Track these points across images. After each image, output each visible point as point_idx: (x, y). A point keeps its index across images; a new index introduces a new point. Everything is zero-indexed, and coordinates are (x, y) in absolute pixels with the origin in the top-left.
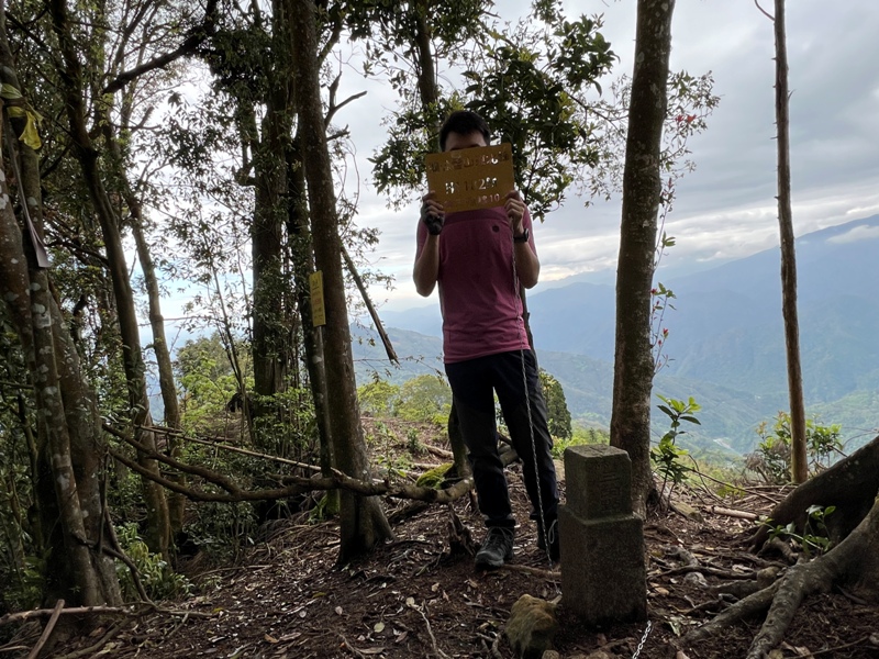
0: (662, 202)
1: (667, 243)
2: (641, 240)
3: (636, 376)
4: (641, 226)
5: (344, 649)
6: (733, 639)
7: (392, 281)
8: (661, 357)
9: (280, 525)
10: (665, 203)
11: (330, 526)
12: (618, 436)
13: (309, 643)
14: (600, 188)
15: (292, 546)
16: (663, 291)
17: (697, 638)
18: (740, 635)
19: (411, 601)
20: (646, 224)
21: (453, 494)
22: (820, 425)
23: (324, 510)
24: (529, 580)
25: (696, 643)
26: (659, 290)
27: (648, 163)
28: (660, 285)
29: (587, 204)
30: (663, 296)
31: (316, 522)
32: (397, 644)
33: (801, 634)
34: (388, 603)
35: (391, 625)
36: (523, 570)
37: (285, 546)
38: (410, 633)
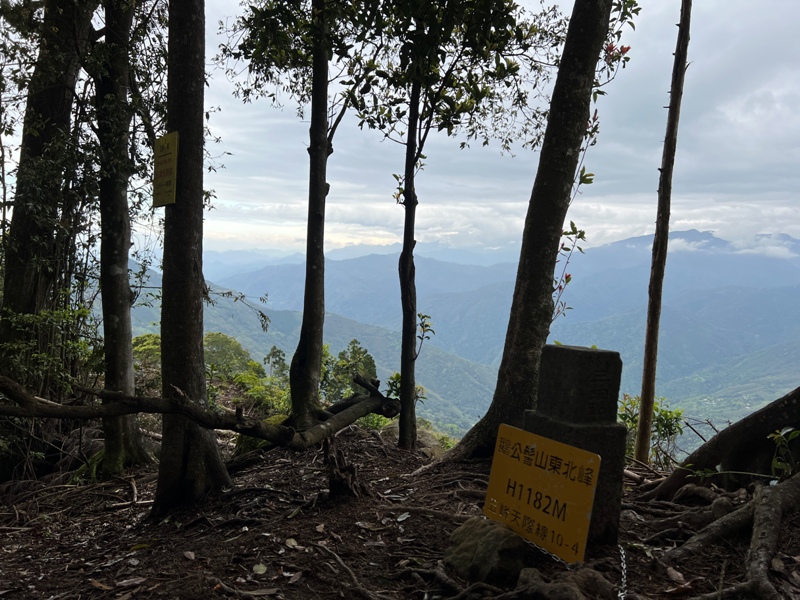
0: (586, 134)
1: (584, 180)
2: (562, 170)
3: (535, 320)
4: (564, 154)
5: (221, 591)
6: (717, 556)
7: (212, 198)
8: (559, 303)
9: (26, 487)
10: (588, 136)
11: (106, 488)
12: (507, 383)
13: (163, 587)
14: (478, 131)
15: (51, 510)
16: (574, 231)
17: (681, 556)
18: (723, 553)
19: (292, 543)
20: (569, 153)
21: (308, 439)
22: (665, 408)
23: (99, 468)
24: (433, 523)
25: (681, 560)
26: (570, 230)
27: (582, 85)
28: (572, 225)
29: (463, 145)
30: (573, 237)
31: (86, 483)
32: (292, 585)
33: (790, 546)
34: (261, 545)
35: (274, 566)
36: (425, 512)
37: (41, 511)
38: (305, 574)
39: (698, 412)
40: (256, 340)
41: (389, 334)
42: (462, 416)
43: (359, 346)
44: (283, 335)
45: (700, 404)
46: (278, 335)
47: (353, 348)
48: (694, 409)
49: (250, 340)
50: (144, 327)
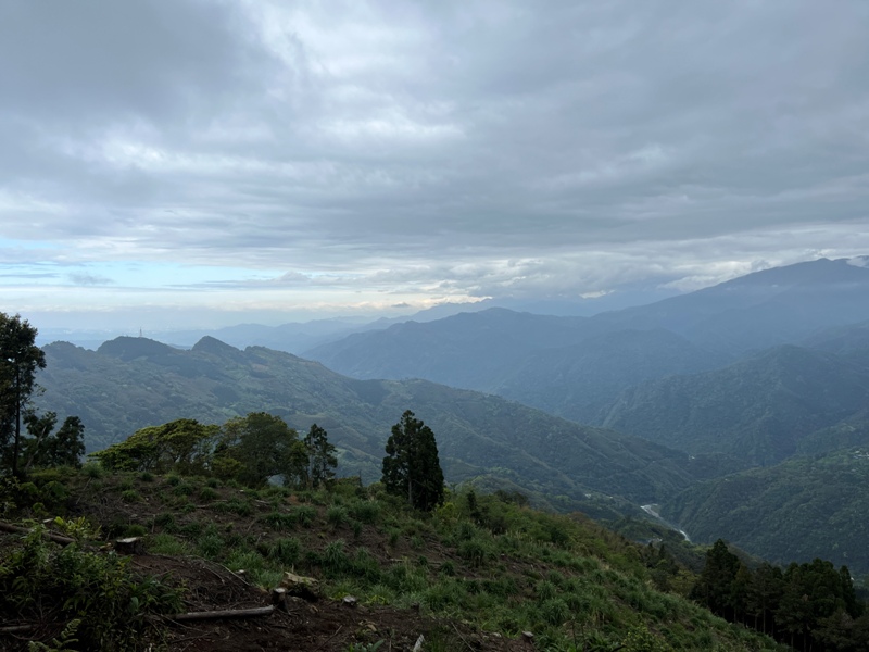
39: (849, 468)
40: (343, 413)
41: (484, 398)
42: (574, 486)
43: (413, 418)
44: (371, 406)
45: (851, 457)
46: (366, 406)
47: (407, 420)
48: (845, 463)
49: (338, 414)
50: (227, 407)
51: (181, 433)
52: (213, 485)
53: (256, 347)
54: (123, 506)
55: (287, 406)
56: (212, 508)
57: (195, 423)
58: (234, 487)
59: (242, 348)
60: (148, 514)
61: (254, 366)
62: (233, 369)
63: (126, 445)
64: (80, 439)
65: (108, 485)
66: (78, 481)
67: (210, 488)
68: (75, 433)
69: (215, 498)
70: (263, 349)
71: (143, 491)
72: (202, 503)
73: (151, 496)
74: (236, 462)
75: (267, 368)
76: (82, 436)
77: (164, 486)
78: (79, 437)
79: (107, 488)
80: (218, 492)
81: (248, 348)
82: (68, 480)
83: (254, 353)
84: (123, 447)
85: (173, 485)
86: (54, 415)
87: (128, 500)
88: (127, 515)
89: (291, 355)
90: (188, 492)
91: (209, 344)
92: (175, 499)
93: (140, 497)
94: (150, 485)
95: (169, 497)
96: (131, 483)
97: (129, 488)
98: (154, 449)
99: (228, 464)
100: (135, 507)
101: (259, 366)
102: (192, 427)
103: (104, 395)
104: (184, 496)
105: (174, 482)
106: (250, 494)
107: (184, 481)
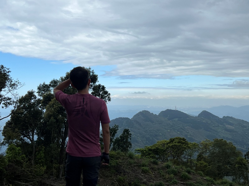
51: (176, 144)
52: (189, 172)
53: (228, 117)
54: (140, 174)
55: (244, 147)
56: (187, 184)
57: (184, 139)
58: (201, 175)
59: (221, 117)
60: (152, 180)
61: (227, 126)
62: (217, 127)
63: (152, 147)
64: (129, 140)
65: (136, 163)
66: (123, 159)
67: (186, 173)
68: (127, 137)
69: (189, 179)
70: (231, 118)
71: (152, 169)
72: (181, 181)
73: (156, 172)
74: (205, 164)
75: (233, 128)
76: (130, 139)
77: (163, 168)
78: (129, 139)
79: (135, 164)
80: (191, 176)
81: (224, 117)
82: (119, 158)
83: (227, 120)
84: (150, 148)
85: (168, 168)
86: (117, 127)
87: (144, 172)
88: (141, 179)
89: (246, 121)
90: (175, 173)
91: (205, 114)
92: (167, 176)
93: (150, 171)
94: (156, 166)
95: (164, 174)
96: (147, 164)
97: (146, 166)
98: (165, 151)
99: (201, 164)
100: (146, 176)
101: (229, 126)
102: (182, 141)
103: (160, 134)
104: (172, 175)
105: (168, 167)
106: (209, 181)
107: (173, 167)
